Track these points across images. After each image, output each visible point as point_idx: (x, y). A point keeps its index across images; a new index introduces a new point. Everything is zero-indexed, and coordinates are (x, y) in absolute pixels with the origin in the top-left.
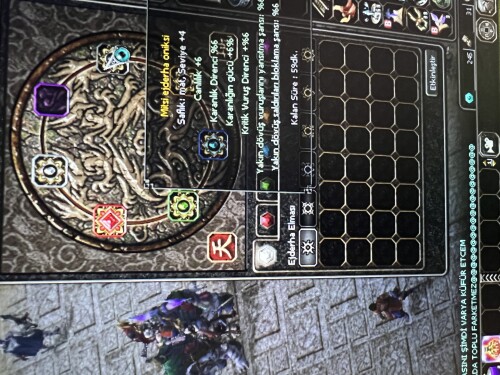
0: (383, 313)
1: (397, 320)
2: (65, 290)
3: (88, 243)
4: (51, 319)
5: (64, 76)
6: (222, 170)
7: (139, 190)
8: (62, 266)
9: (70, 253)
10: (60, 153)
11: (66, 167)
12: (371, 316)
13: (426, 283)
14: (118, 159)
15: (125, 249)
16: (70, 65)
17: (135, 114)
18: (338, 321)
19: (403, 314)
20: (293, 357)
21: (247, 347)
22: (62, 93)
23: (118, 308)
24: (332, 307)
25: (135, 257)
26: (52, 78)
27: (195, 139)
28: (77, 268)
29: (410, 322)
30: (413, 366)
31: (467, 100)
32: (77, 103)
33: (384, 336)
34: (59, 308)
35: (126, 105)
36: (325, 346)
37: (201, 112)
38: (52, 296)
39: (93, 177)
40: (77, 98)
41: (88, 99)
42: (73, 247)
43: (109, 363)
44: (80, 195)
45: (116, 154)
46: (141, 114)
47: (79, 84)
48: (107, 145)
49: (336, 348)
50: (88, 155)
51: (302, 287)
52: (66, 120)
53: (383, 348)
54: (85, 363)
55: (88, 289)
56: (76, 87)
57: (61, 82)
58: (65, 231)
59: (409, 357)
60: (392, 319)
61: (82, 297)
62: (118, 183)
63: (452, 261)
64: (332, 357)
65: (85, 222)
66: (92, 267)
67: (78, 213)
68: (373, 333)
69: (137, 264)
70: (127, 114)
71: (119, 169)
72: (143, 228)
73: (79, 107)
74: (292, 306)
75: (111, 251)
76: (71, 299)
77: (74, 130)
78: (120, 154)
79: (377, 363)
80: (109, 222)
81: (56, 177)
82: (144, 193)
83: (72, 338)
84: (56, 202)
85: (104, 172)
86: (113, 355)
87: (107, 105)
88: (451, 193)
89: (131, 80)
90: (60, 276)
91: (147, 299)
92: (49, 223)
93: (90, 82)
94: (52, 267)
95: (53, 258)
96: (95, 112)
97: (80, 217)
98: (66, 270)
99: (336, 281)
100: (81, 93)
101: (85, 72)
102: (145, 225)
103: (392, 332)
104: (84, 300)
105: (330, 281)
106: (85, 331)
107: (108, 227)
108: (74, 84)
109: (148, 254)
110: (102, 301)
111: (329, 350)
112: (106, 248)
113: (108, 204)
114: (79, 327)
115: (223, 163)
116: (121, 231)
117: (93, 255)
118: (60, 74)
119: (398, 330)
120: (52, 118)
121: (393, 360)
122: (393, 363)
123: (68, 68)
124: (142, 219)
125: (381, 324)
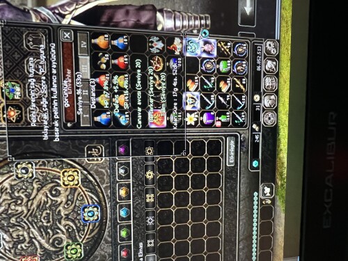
6: (97, 227)
11: (1, 238)
14: (32, 229)
17: (41, 202)
27: (79, 212)
31: (254, 165)
32: (4, 200)
35: (35, 197)
37: (82, 196)
39: (18, 241)
40: (4, 197)
41: (11, 196)
44: (11, 253)
46: (44, 201)
47: (5, 188)
48: (25, 222)
50: (14, 229)
56: (3, 190)
62: (33, 243)
70: (36, 203)
71: (33, 235)
73: (6, 202)
77: (4, 216)
82: (49, 247)
85: (24, 238)
87: (23, 199)
89: (37, 182)
93: (12, 187)
96: (16, 204)
100: (6, 193)
101: (8, 181)
113: (28, 256)
115: (97, 224)
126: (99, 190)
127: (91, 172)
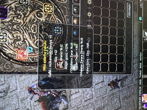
0: (112, 87)
1: (116, 89)
2: (7, 78)
3: (15, 62)
4: (2, 87)
5: (7, 5)
6: (61, 39)
7: (32, 45)
8: (6, 70)
9: (8, 65)
10: (5, 31)
11: (7, 36)
12: (108, 87)
13: (125, 77)
14: (25, 34)
15: (28, 64)
16: (9, 1)
17: (31, 19)
18: (98, 89)
19: (118, 87)
20: (83, 100)
21: (68, 97)
22: (6, 10)
23: (25, 84)
24: (96, 84)
25: (31, 67)
26: (2, 5)
27: (52, 28)
28: (11, 70)
29: (121, 90)
30: (121, 104)
31: (140, 19)
32: (11, 14)
33: (112, 94)
34: (5, 84)
35: (28, 16)
36: (93, 97)
37: (54, 19)
38: (2, 79)
39: (17, 40)
40: (11, 12)
41: (15, 13)
42: (10, 63)
43: (22, 102)
44: (12, 46)
45: (24, 32)
46: (33, 19)
47: (12, 8)
48: (21, 29)
49: (97, 98)
50: (15, 32)
51: (86, 78)
52: (7, 20)
53: (112, 98)
54: (14, 102)
55: (15, 77)
56: (11, 9)
57: (5, 7)
58: (7, 58)
59: (120, 101)
60: (115, 89)
61: (13, 80)
62: (25, 42)
63: (134, 70)
64: (96, 101)
65: (14, 55)
66: (16, 70)
67: (11, 52)
68: (109, 93)
69: (32, 70)
70: (28, 19)
71: (26, 37)
72: (34, 57)
73: (12, 16)
74: (83, 84)
75: (23, 65)
76: (9, 81)
77: (10, 23)
78: (26, 32)
79: (110, 102)
80: (22, 55)
81: (4, 39)
82: (34, 46)
83: (9, 94)
84: (3, 48)
85: (20, 38)
86: (23, 99)
87: (22, 15)
88: (134, 49)
89: (30, 7)
90: (5, 73)
91: (35, 81)
92: (1, 55)
93: (16, 7)
94: (2, 70)
95: (2, 67)
96: (17, 18)
97: (12, 53)
98: (7, 71)
99: (97, 76)
100: (13, 11)
101: (14, 4)
102: (34, 56)
103: (115, 93)
104: (14, 81)
105: (95, 76)
106: (14, 92)
107: (22, 57)
108: (10, 8)
109: (35, 66)
110: (20, 82)
111: (95, 98)
112: (21, 64)
113: (22, 49)
114: (11, 90)
115: (61, 37)
116: (26, 58)
117: (16, 66)
118: (5, 4)
119: (116, 92)
120: (2, 19)
121: (115, 101)
122: (115, 102)
123: (8, 2)
124: (33, 54)
125: (111, 90)
126: (63, 18)
127: (59, 7)
